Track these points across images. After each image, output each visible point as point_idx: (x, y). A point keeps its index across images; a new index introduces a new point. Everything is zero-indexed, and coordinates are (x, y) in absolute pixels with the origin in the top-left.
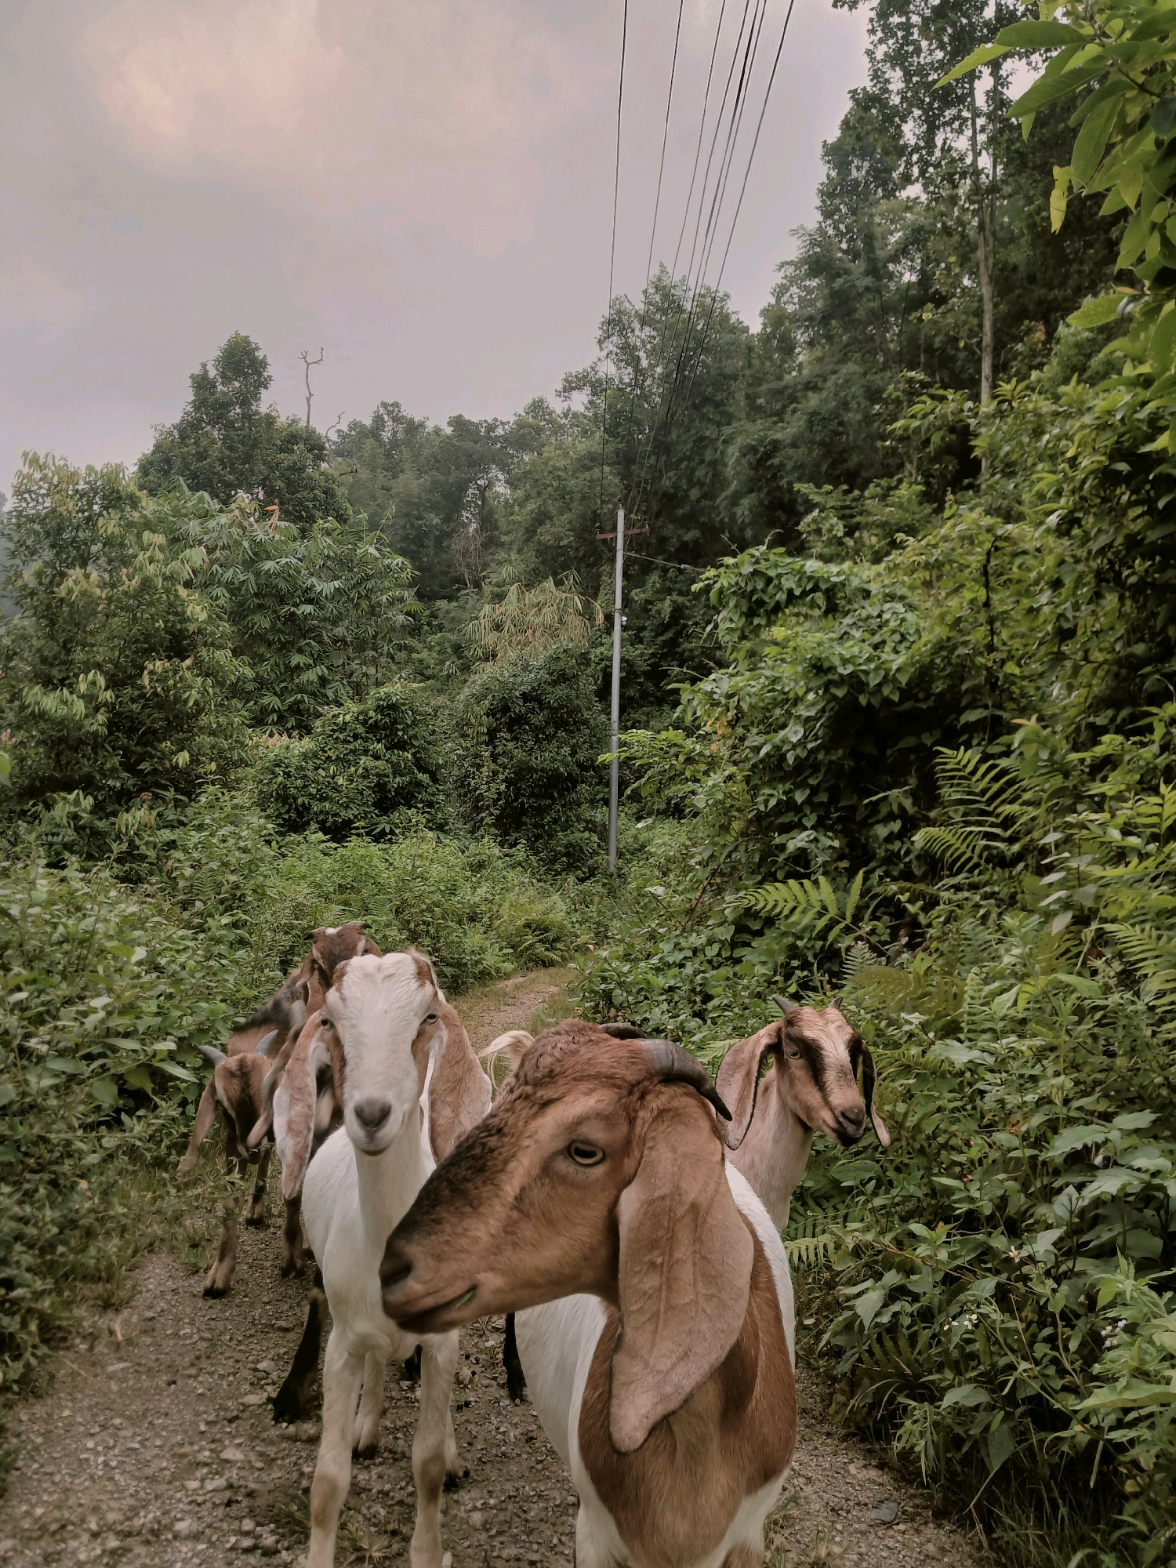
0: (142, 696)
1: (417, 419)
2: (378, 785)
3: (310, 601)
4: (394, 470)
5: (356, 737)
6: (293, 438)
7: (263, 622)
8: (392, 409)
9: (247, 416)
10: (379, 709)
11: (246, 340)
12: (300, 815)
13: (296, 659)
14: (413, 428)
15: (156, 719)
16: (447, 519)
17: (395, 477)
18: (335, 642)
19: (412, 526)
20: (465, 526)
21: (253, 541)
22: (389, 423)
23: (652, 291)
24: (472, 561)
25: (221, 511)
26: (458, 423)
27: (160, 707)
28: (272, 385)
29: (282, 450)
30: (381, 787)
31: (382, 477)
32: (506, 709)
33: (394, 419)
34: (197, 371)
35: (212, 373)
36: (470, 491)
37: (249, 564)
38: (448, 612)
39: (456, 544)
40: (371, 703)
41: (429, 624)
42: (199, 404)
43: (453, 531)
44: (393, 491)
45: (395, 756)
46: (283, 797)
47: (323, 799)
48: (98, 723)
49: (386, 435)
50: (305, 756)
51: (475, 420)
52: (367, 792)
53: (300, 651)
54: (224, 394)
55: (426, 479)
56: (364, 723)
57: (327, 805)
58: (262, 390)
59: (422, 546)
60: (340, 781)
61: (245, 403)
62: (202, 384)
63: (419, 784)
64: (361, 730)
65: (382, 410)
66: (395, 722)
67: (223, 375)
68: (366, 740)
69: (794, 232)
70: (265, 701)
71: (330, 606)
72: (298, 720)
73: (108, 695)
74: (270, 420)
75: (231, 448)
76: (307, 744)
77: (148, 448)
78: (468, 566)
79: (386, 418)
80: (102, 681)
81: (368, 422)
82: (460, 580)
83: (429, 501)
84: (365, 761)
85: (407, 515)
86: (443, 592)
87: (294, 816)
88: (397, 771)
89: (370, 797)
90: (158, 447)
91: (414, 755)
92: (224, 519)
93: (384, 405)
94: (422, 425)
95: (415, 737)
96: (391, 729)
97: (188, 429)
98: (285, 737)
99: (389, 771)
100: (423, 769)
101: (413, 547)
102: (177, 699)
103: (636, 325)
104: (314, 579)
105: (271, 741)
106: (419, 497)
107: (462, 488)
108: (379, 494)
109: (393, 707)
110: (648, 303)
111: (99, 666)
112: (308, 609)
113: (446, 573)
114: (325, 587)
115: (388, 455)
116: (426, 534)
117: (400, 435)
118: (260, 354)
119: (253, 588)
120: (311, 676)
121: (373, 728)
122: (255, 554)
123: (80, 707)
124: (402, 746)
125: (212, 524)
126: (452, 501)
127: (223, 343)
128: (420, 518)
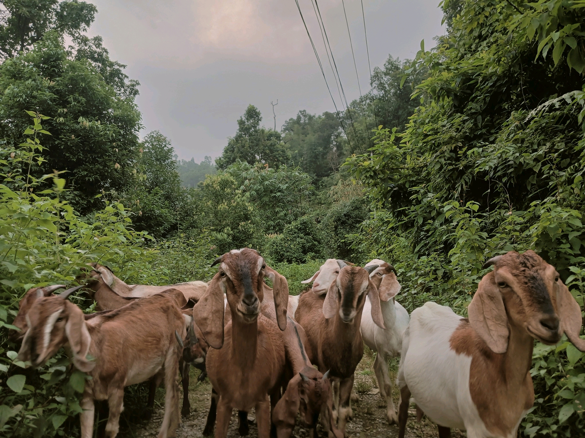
0: (239, 231)
1: (312, 115)
2: (302, 246)
3: (279, 191)
4: (306, 134)
5: (295, 233)
6: (271, 135)
7: (266, 199)
8: (303, 112)
9: (256, 131)
10: (301, 224)
11: (253, 107)
12: (282, 257)
13: (277, 209)
14: (311, 118)
15: (243, 237)
16: (325, 148)
17: (306, 136)
18: (288, 203)
19: (313, 152)
20: (332, 149)
21: (261, 176)
22: (302, 117)
23: (387, 64)
24: (335, 162)
25: (252, 168)
26: (327, 114)
27: (244, 233)
28: (262, 120)
29: (268, 140)
30: (303, 247)
31: (302, 136)
32: (339, 220)
33: (304, 116)
34: (239, 119)
35: (244, 119)
36: (332, 137)
37: (261, 183)
38: (327, 181)
39: (329, 156)
40: (299, 222)
41: (322, 185)
42: (241, 129)
43: (327, 152)
44: (306, 141)
45: (306, 237)
46: (277, 252)
47: (287, 252)
48: (230, 240)
49: (302, 121)
50: (281, 240)
51: (332, 112)
52: (299, 249)
53: (278, 206)
54: (248, 125)
55: (316, 135)
56: (297, 228)
57: (289, 253)
58: (259, 122)
59: (317, 159)
60: (292, 246)
61: (255, 127)
62: (241, 123)
63: (315, 245)
64: (296, 230)
65: (300, 114)
66: (306, 227)
67: (247, 119)
68: (298, 233)
69: (434, 38)
70: (269, 223)
71: (285, 192)
72: (279, 229)
73: (232, 232)
74: (263, 131)
75: (252, 142)
76: (282, 236)
77: (226, 145)
78: (334, 164)
79: (301, 116)
80: (230, 229)
81: (295, 118)
82: (331, 169)
83: (318, 143)
84: (298, 240)
85: (311, 149)
86: (326, 173)
87: (280, 257)
88: (308, 242)
89: (301, 250)
90: (229, 144)
91: (312, 236)
92: (252, 170)
93: (300, 112)
94: (314, 116)
95: (312, 231)
96: (305, 229)
97: (238, 138)
98: (276, 234)
99: (305, 242)
100: (315, 240)
101: (314, 160)
102: (248, 231)
103: (383, 76)
104: (280, 185)
105: (272, 236)
106: (315, 142)
107: (329, 137)
108: (301, 142)
109: (305, 223)
110: (387, 69)
111: (228, 225)
112: (279, 194)
113: (326, 167)
114: (284, 187)
115: (303, 128)
116: (318, 155)
117: (307, 121)
118: (257, 111)
119: (263, 190)
120: (282, 214)
121: (300, 230)
122: (262, 179)
123: (226, 236)
124: (308, 234)
125: (249, 172)
126: (326, 142)
127: (246, 109)
128: (315, 149)
